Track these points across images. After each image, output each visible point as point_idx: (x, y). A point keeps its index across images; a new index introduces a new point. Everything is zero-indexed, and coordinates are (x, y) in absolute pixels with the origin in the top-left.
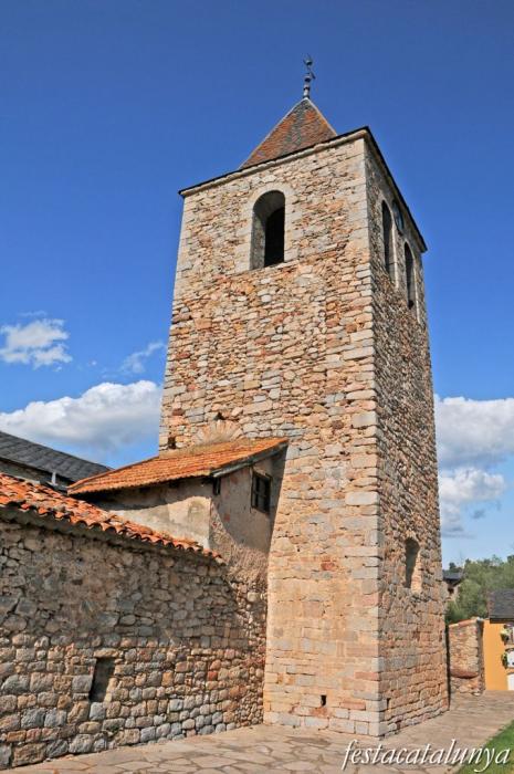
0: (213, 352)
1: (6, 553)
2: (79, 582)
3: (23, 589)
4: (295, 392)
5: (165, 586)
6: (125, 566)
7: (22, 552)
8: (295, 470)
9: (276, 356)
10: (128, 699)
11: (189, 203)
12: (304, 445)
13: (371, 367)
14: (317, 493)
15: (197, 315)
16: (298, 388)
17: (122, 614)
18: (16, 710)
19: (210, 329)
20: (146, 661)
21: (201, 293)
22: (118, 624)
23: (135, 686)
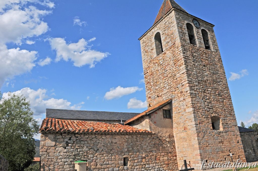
0: (154, 80)
1: (99, 140)
2: (116, 143)
3: (104, 146)
4: (172, 86)
5: (139, 141)
6: (127, 138)
7: (102, 139)
8: (175, 106)
9: (166, 78)
10: (134, 165)
11: (141, 41)
12: (175, 99)
13: (186, 75)
14: (180, 111)
15: (148, 71)
16: (172, 85)
17: (128, 148)
18: (107, 168)
19: (152, 74)
20: (137, 157)
21: (148, 65)
22: (128, 150)
23: (135, 163)
